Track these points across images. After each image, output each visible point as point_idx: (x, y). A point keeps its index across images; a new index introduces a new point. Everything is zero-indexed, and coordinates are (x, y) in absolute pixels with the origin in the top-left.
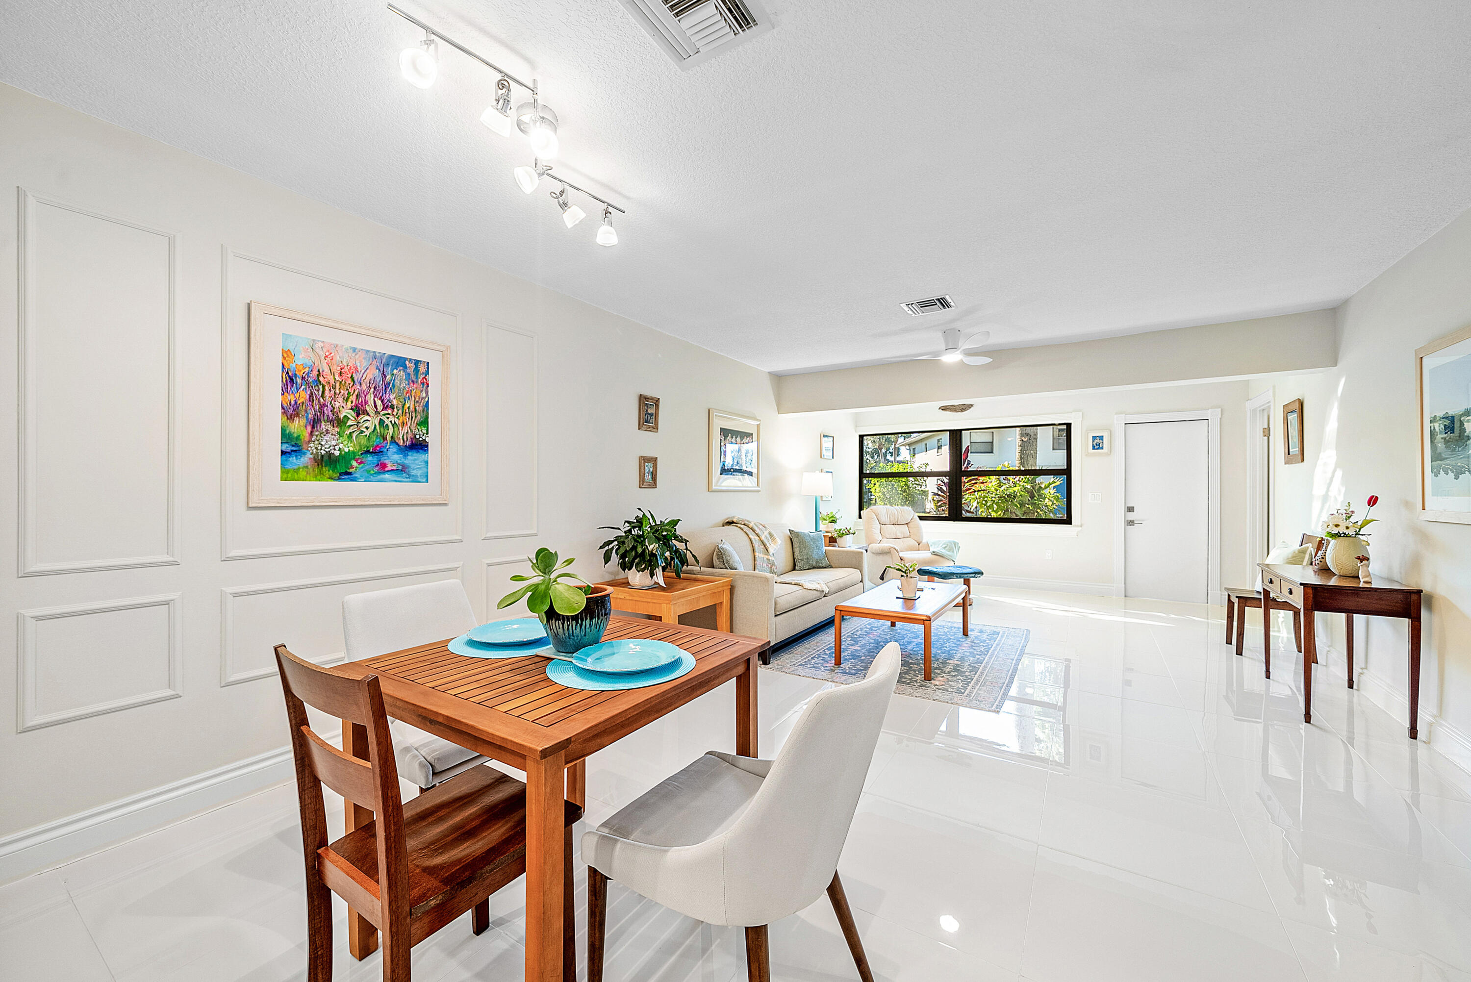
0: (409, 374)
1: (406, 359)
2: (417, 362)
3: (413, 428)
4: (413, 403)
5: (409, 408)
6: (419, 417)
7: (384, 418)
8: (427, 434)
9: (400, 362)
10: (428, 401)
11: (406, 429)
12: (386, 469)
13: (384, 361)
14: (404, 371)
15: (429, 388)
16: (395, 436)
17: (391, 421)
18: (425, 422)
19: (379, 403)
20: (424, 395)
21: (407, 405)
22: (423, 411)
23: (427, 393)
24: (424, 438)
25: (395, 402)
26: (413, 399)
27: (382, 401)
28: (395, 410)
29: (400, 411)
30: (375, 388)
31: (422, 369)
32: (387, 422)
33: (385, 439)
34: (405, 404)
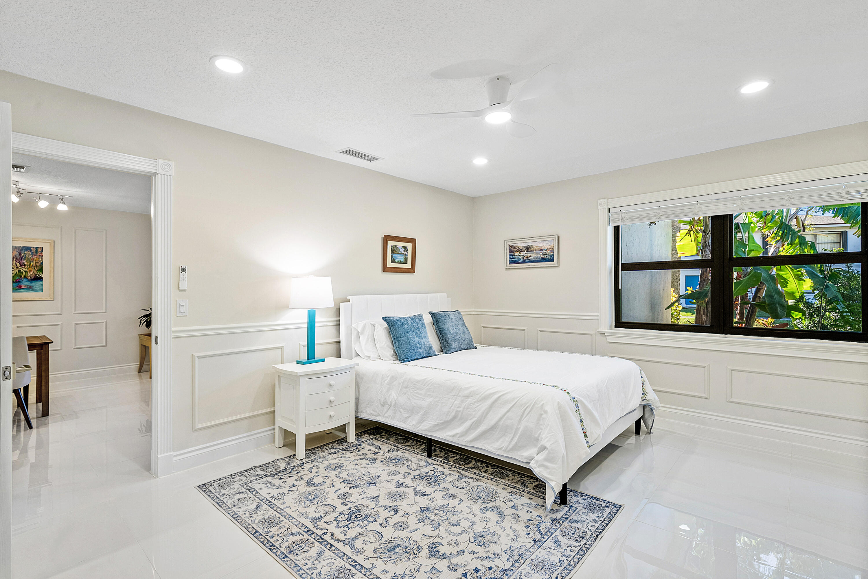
0: (33, 253)
1: (31, 247)
2: (37, 248)
3: (35, 272)
4: (35, 263)
5: (33, 265)
6: (38, 268)
7: (21, 269)
8: (42, 274)
9: (28, 249)
10: (42, 262)
11: (31, 273)
12: (22, 288)
13: (20, 249)
14: (30, 252)
15: (43, 257)
16: (26, 275)
17: (24, 271)
18: (41, 270)
19: (18, 264)
20: (40, 259)
21: (32, 264)
22: (40, 266)
23: (42, 259)
24: (40, 276)
25: (26, 263)
26: (35, 261)
27: (20, 263)
28: (26, 266)
29: (29, 267)
30: (16, 259)
31: (39, 250)
32: (22, 270)
33: (21, 277)
34: (31, 264)
